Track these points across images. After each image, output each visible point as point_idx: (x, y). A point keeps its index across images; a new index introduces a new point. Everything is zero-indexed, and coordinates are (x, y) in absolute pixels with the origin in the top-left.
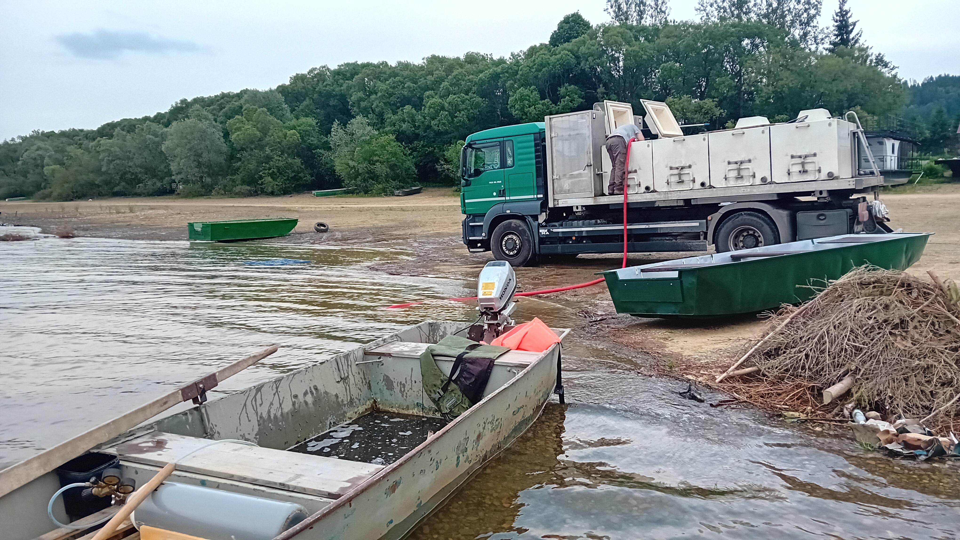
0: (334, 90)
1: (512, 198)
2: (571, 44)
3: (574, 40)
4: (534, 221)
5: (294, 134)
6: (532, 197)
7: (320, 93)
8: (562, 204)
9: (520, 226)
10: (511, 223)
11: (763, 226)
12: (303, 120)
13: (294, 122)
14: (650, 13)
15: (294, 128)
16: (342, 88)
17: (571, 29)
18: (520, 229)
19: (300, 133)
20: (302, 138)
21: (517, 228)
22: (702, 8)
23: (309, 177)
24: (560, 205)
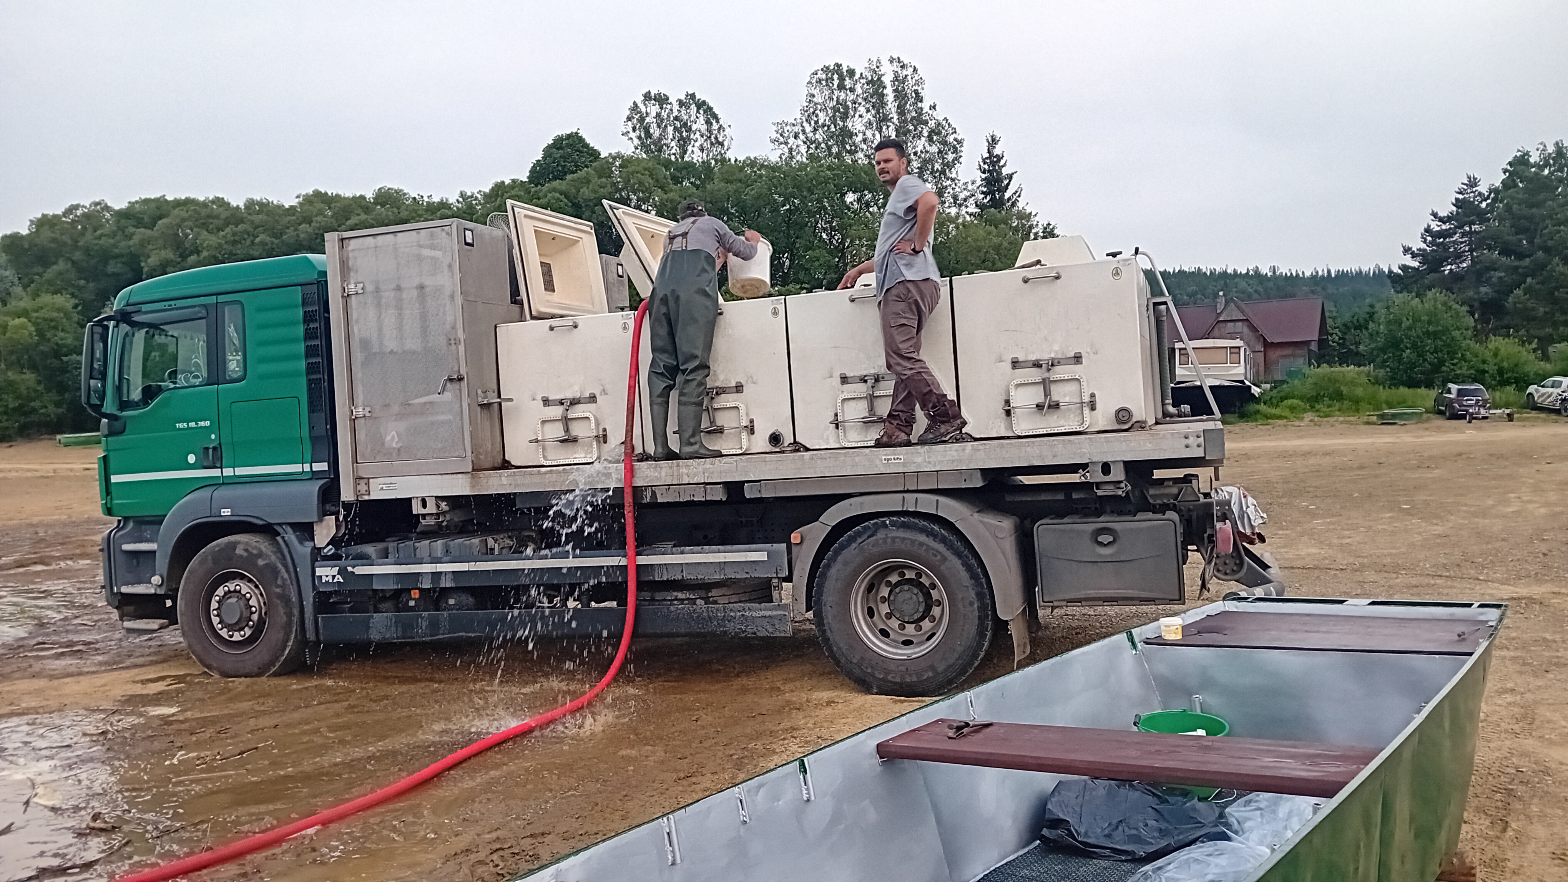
0: (115, 246)
1: (241, 471)
2: (564, 182)
3: (569, 177)
4: (301, 543)
5: (22, 327)
6: (296, 468)
7: (87, 251)
8: (379, 491)
9: (260, 555)
10: (233, 546)
11: (944, 559)
12: (46, 298)
13: (25, 303)
14: (697, 144)
15: (25, 313)
16: (131, 243)
17: (564, 158)
18: (261, 562)
19: (35, 324)
20: (40, 333)
21: (250, 560)
22: (782, 139)
23: (51, 409)
24: (375, 495)
